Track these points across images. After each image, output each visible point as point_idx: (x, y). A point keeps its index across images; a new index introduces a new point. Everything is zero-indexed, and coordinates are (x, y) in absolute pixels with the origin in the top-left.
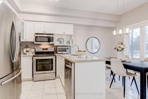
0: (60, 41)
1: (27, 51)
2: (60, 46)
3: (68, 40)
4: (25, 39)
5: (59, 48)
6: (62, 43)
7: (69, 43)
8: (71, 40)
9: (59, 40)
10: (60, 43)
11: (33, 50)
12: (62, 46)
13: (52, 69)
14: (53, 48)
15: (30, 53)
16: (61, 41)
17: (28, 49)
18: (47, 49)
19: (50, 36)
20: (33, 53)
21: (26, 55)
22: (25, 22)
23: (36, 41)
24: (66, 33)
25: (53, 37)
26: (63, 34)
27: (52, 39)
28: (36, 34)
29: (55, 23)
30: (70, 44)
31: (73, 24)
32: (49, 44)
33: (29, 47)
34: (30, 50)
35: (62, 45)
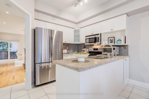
4: (80, 41)
7: (120, 42)
8: (123, 37)
9: (109, 39)
10: (110, 43)
11: (87, 50)
16: (112, 39)
18: (97, 49)
19: (96, 36)
22: (80, 29)
23: (86, 43)
26: (111, 31)
27: (98, 39)
28: (86, 37)
31: (126, 14)
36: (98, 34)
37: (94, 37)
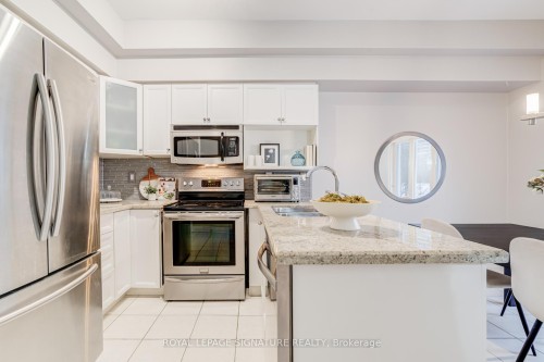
0: (267, 151)
1: (151, 191)
2: (269, 171)
3: (300, 148)
4: (139, 146)
5: (260, 182)
6: (274, 162)
7: (301, 160)
8: (309, 148)
9: (263, 148)
10: (267, 161)
11: (170, 187)
12: (274, 172)
13: (232, 262)
14: (242, 180)
15: (161, 197)
16: (271, 151)
17: (154, 183)
18: (218, 183)
19: (228, 133)
20: (170, 196)
21: (145, 204)
22: (139, 87)
23: (176, 154)
24: (289, 122)
25: (237, 138)
26: (278, 123)
27: (233, 144)
28: (177, 128)
29: (246, 85)
30: (304, 164)
31: (316, 82)
32: (224, 162)
33: (156, 177)
34: (159, 187)
35: (273, 166)
36: (236, 127)
37: (217, 133)
